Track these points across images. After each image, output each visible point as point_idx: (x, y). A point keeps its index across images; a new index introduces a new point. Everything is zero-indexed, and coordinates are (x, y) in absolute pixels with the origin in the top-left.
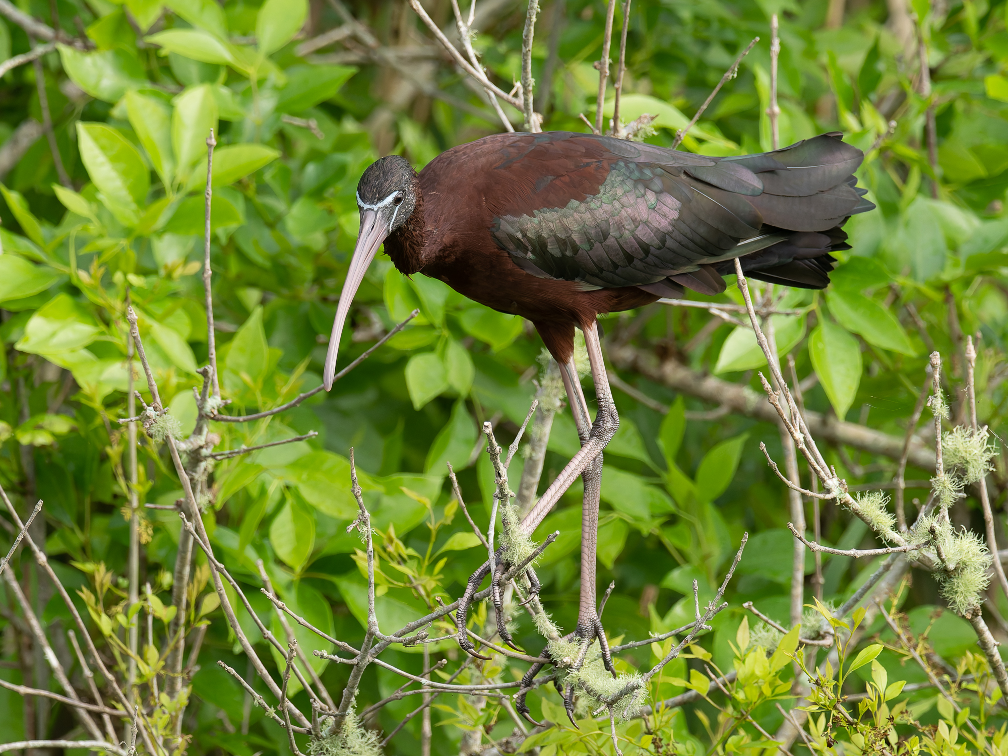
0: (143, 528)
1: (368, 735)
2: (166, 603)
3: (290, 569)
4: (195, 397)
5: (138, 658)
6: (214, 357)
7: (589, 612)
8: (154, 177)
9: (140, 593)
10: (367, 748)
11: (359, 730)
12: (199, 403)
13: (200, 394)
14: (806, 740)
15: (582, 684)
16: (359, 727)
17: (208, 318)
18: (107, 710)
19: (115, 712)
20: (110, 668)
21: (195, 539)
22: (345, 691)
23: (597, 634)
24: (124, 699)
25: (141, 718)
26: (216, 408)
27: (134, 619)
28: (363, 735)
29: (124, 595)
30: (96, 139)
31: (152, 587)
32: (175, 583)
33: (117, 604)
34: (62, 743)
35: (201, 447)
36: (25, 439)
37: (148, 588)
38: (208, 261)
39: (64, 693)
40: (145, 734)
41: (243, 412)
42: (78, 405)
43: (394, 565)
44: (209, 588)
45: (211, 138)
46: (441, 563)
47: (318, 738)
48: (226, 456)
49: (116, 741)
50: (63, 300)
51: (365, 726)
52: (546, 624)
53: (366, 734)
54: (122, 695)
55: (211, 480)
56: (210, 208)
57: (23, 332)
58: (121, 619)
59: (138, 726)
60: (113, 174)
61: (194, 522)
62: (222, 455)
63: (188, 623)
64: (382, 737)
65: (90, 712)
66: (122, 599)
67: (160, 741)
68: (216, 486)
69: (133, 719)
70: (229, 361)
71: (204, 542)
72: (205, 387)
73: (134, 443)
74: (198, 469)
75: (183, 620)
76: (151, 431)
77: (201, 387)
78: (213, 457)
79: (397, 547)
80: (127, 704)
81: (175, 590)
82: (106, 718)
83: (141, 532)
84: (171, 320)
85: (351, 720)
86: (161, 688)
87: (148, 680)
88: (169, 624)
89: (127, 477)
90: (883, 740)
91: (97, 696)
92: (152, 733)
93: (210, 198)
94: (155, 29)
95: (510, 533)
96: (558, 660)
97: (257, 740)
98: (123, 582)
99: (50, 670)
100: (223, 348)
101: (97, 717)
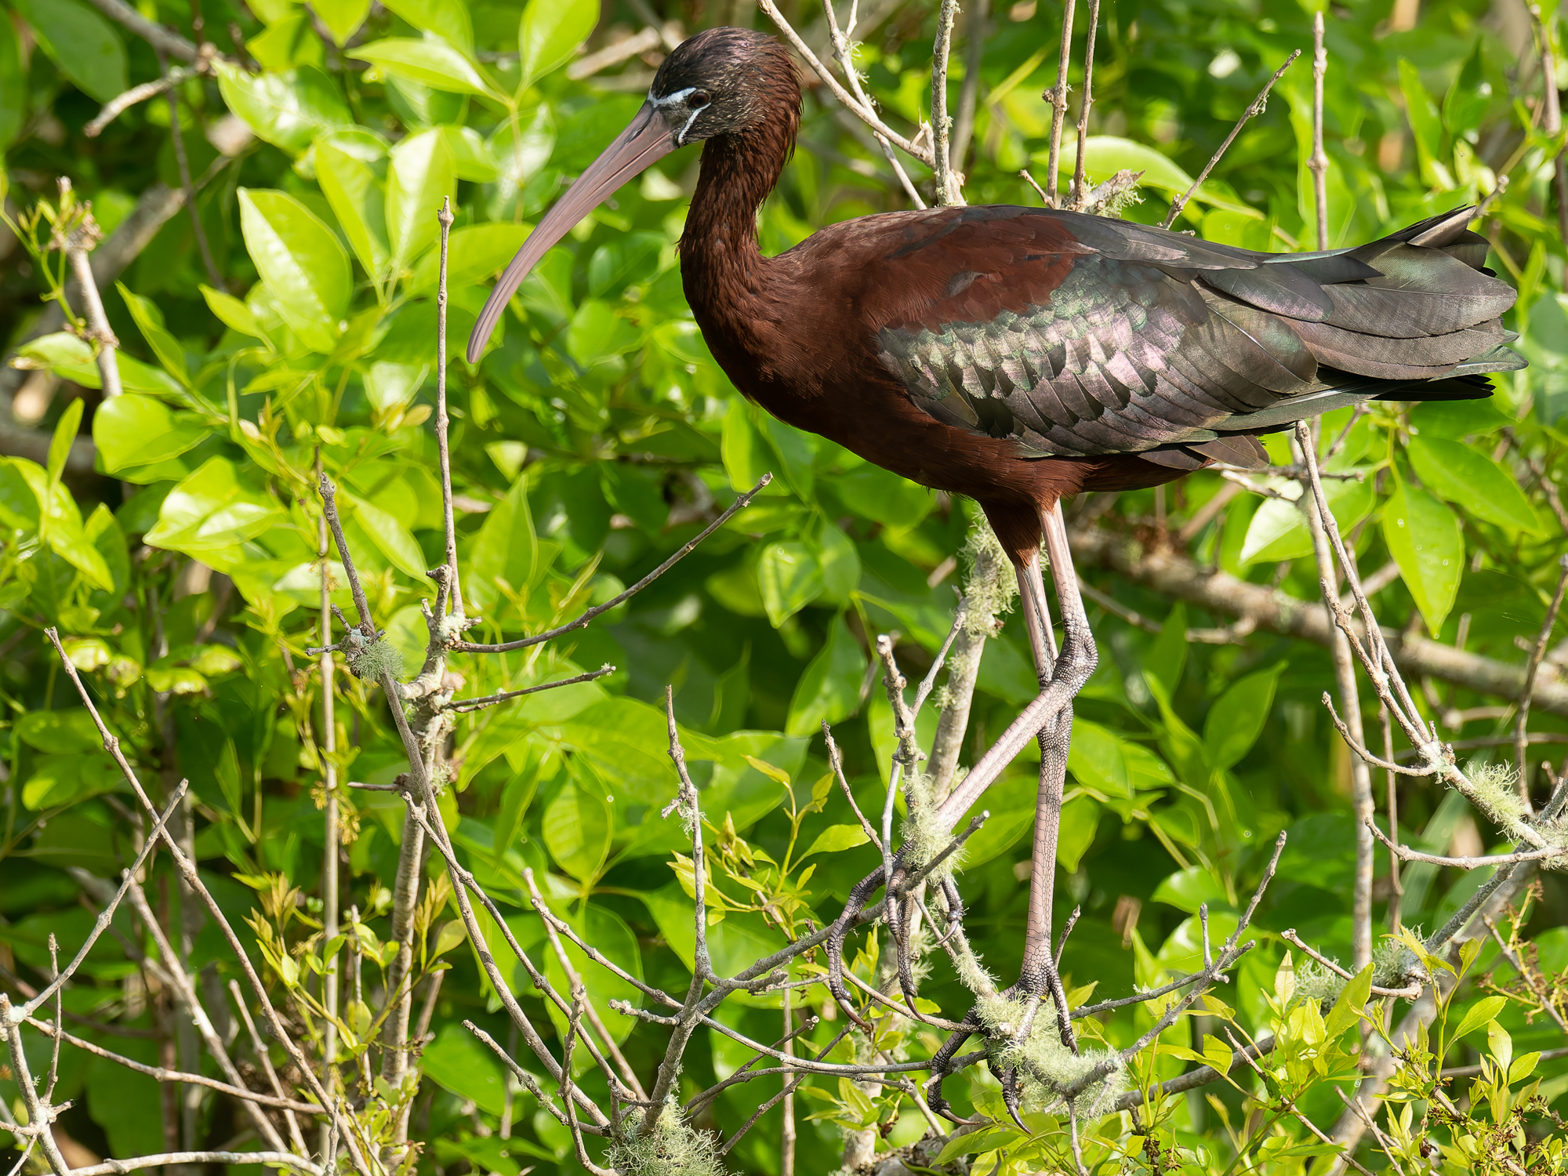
0: (345, 818)
1: (699, 1138)
2: (383, 937)
3: (576, 881)
4: (424, 613)
5: (340, 1022)
6: (453, 552)
7: (1041, 956)
8: (358, 270)
9: (341, 920)
10: (696, 1158)
11: (684, 1129)
12: (430, 624)
13: (432, 610)
14: (1383, 1143)
15: (1027, 1065)
16: (684, 1124)
17: (444, 491)
18: (293, 1103)
19: (303, 1107)
20: (294, 1037)
21: (426, 834)
22: (661, 1068)
23: (1051, 989)
24: (318, 1086)
25: (345, 1115)
26: (458, 631)
27: (333, 962)
28: (691, 1137)
29: (316, 924)
30: (267, 215)
31: (360, 912)
32: (396, 905)
33: (305, 939)
34: (223, 1155)
35: (435, 693)
36: (161, 683)
37: (353, 914)
38: (442, 403)
39: (226, 1079)
40: (351, 1140)
41: (499, 638)
42: (242, 629)
43: (734, 875)
44: (448, 914)
45: (444, 209)
46: (808, 873)
47: (620, 1140)
48: (474, 706)
49: (305, 1153)
50: (219, 467)
51: (693, 1122)
52: (971, 969)
53: (696, 1136)
54: (315, 1081)
55: (452, 743)
56: (444, 319)
57: (155, 517)
58: (312, 961)
59: (340, 1130)
60: (295, 269)
61: (425, 807)
62: (467, 704)
63: (417, 967)
64: (721, 1141)
65: (265, 1108)
66: (314, 931)
67: (376, 1151)
68: (458, 755)
69: (332, 1118)
70: (476, 559)
71: (442, 839)
72: (441, 598)
73: (330, 688)
74: (430, 727)
75: (408, 964)
76: (359, 668)
77: (435, 599)
78: (453, 707)
79: (739, 847)
80: (323, 1095)
81: (396, 915)
82: (289, 1114)
83: (341, 824)
84: (385, 495)
85: (670, 1116)
86: (375, 1069)
87: (356, 1056)
88: (387, 968)
89: (320, 741)
90: (1506, 1144)
91: (275, 1081)
92: (362, 1139)
93: (444, 304)
94: (358, 41)
95: (917, 818)
96: (992, 1027)
97: (524, 1147)
98: (315, 904)
99: (203, 1042)
100: (468, 539)
101: (276, 1112)
